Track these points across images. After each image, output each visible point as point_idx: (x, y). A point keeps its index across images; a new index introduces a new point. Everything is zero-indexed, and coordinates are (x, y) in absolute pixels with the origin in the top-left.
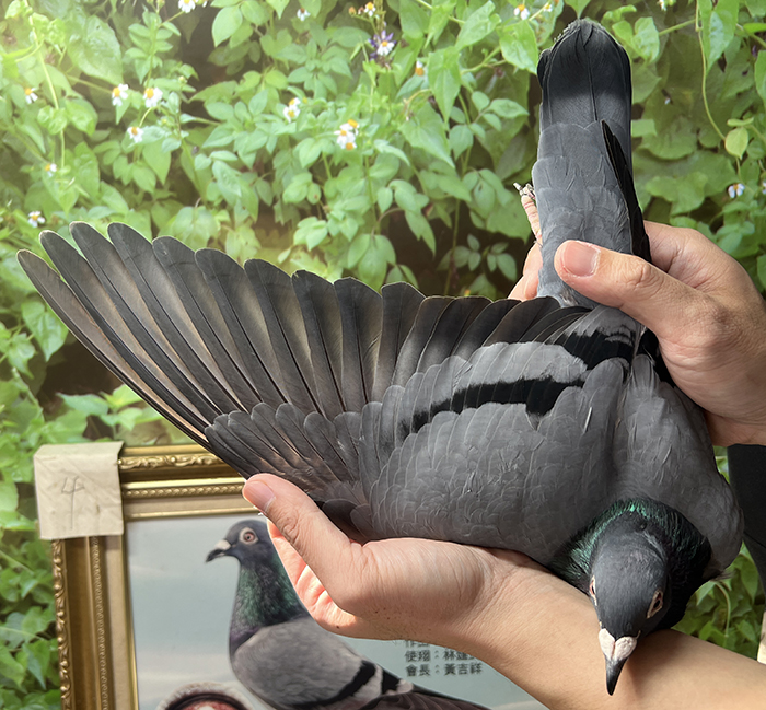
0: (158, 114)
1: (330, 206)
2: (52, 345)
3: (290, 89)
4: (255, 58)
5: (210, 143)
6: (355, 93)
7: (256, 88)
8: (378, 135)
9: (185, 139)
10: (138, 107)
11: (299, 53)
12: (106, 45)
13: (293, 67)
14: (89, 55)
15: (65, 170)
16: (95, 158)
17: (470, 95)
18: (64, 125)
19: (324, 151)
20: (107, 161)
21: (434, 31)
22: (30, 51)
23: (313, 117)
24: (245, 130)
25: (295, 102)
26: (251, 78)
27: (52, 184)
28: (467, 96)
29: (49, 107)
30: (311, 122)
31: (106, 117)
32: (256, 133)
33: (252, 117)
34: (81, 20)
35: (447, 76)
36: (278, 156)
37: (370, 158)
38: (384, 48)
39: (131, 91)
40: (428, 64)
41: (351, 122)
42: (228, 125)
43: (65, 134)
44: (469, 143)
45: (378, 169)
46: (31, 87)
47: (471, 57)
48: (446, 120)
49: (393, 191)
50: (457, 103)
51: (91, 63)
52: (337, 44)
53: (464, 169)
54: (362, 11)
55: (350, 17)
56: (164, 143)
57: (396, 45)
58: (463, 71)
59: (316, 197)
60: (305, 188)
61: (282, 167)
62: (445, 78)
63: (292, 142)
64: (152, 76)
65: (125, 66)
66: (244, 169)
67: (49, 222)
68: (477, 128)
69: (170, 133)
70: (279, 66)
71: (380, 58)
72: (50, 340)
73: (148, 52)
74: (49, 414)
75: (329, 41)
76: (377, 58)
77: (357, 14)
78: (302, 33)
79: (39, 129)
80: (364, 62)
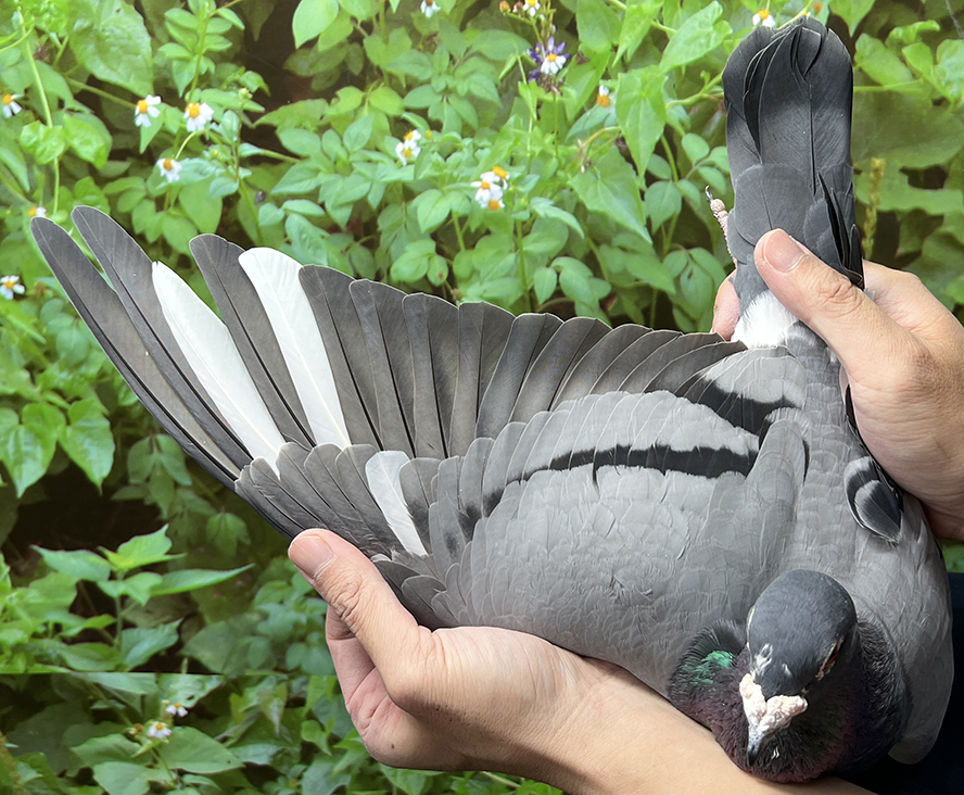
0: (205, 141)
1: (461, 289)
2: (28, 474)
3: (407, 116)
4: (356, 68)
5: (283, 188)
6: (504, 128)
7: (356, 112)
8: (537, 192)
9: (245, 180)
10: (174, 128)
11: (421, 64)
12: (129, 38)
13: (412, 84)
14: (102, 50)
15: (58, 217)
16: (106, 201)
17: (680, 138)
18: (60, 150)
19: (455, 209)
20: (123, 207)
21: (628, 42)
22: (13, 41)
23: (440, 159)
24: (336, 172)
25: (414, 135)
26: (349, 97)
28: (675, 140)
29: (38, 121)
30: (436, 166)
31: (124, 142)
32: (353, 178)
33: (349, 154)
35: (645, 109)
36: (386, 213)
37: (524, 223)
38: (552, 64)
39: (164, 106)
40: (617, 90)
41: (497, 170)
42: (312, 164)
43: (61, 165)
44: (676, 208)
45: (535, 241)
46: (12, 94)
47: (683, 82)
48: (642, 173)
49: (558, 274)
50: (659, 150)
51: (104, 61)
52: (480, 55)
53: (666, 247)
55: (500, 16)
56: (214, 184)
57: (569, 60)
58: (669, 103)
59: (441, 276)
60: (425, 260)
61: (391, 229)
62: (641, 111)
63: (408, 194)
64: (197, 87)
65: (157, 69)
66: (333, 229)
67: (31, 292)
68: (687, 187)
69: (223, 171)
70: (390, 81)
71: (544, 79)
72: (24, 466)
73: (193, 50)
74: (20, 577)
75: (468, 50)
76: (539, 76)
77: (511, 12)
78: (428, 34)
79: (21, 155)
80: (519, 83)
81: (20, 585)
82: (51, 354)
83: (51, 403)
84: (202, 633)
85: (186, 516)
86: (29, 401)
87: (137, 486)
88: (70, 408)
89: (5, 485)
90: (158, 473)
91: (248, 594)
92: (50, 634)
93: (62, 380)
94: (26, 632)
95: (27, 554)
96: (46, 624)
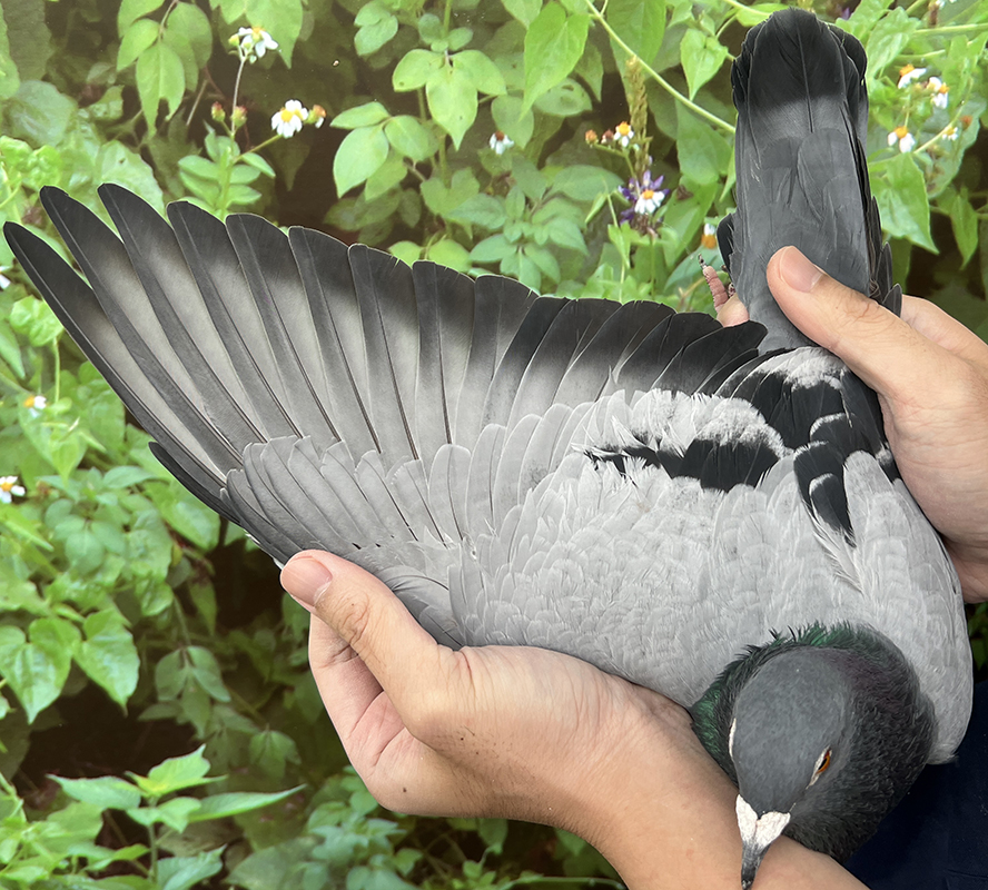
2: (40, 697)
3: (473, 271)
4: (412, 219)
6: (591, 280)
11: (491, 210)
13: (480, 235)
15: (61, 406)
18: (59, 329)
27: (38, 430)
29: (31, 297)
34: (91, 149)
38: (647, 203)
43: (61, 345)
52: (562, 196)
54: (609, 138)
55: (586, 148)
57: (668, 196)
67: (33, 493)
70: (454, 232)
71: (639, 220)
72: (35, 689)
73: (215, 205)
74: (36, 811)
75: (547, 191)
76: (633, 219)
77: (600, 142)
78: (499, 175)
79: (12, 337)
80: (609, 226)
81: (37, 819)
82: (60, 562)
83: (63, 617)
84: (248, 861)
85: (225, 734)
86: (37, 617)
87: (167, 703)
88: (85, 622)
89: (14, 710)
90: (191, 689)
91: (299, 817)
92: (74, 870)
93: (75, 591)
94: (46, 868)
95: (43, 785)
96: (69, 859)
